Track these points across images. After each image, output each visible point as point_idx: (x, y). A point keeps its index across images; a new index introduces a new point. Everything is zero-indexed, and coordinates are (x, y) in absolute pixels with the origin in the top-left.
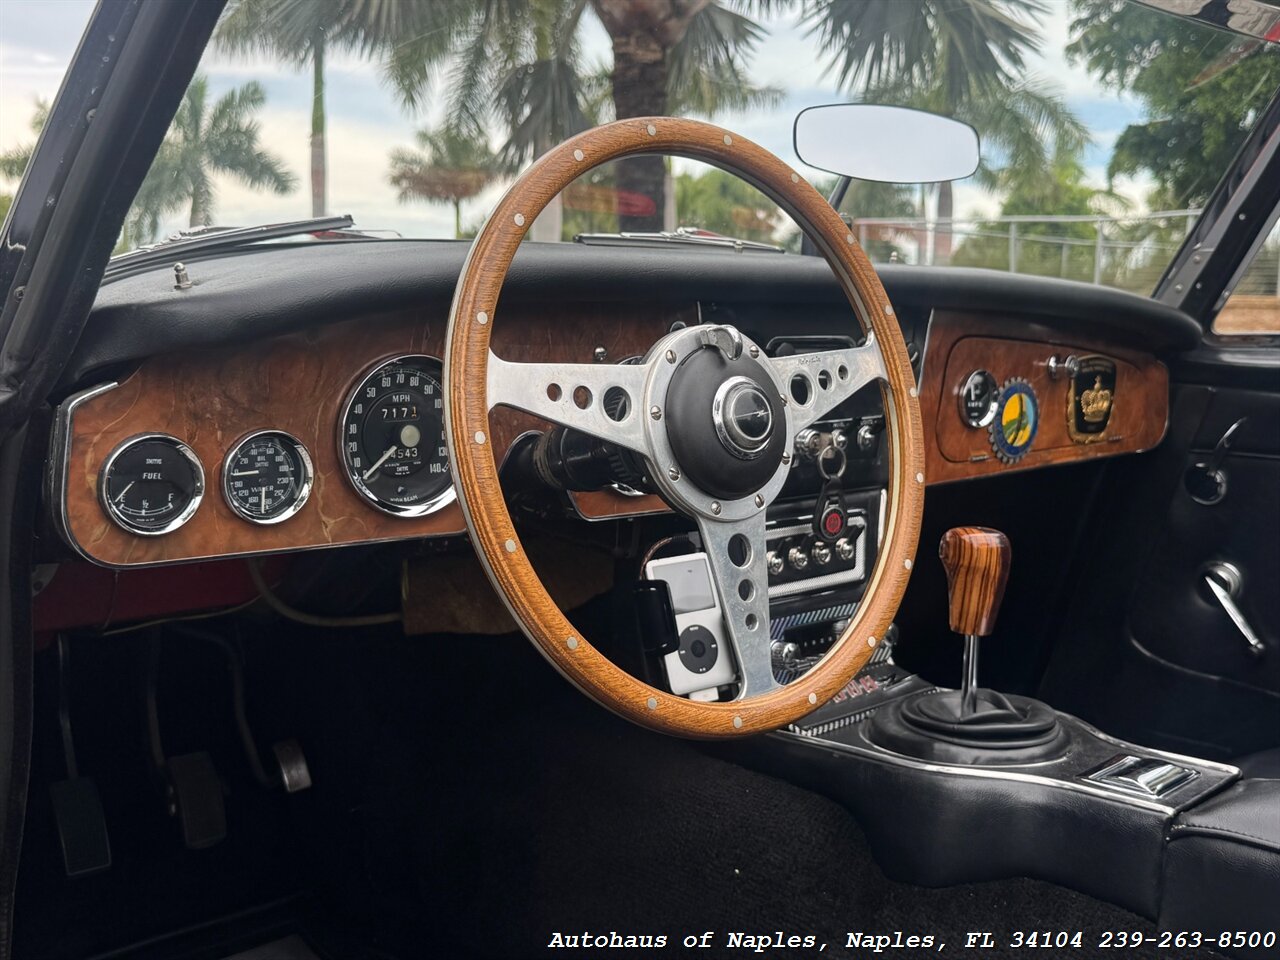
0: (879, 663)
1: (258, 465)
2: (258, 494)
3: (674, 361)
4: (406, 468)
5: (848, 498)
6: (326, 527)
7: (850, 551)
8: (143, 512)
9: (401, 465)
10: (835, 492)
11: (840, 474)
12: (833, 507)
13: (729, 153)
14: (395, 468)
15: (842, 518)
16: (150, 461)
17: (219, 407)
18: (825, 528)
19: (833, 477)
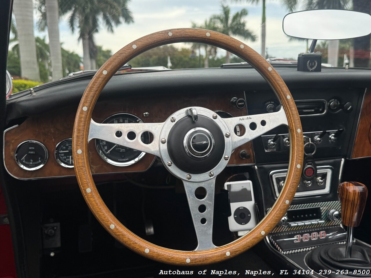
0: (335, 225)
1: (69, 149)
2: (69, 158)
3: (174, 121)
4: (124, 150)
5: (317, 162)
6: (93, 169)
7: (322, 183)
8: (31, 163)
9: (122, 149)
10: (310, 160)
11: (312, 154)
12: (309, 166)
13: (209, 39)
14: (120, 150)
15: (313, 170)
16: (30, 148)
17: (53, 131)
18: (305, 174)
19: (309, 154)
